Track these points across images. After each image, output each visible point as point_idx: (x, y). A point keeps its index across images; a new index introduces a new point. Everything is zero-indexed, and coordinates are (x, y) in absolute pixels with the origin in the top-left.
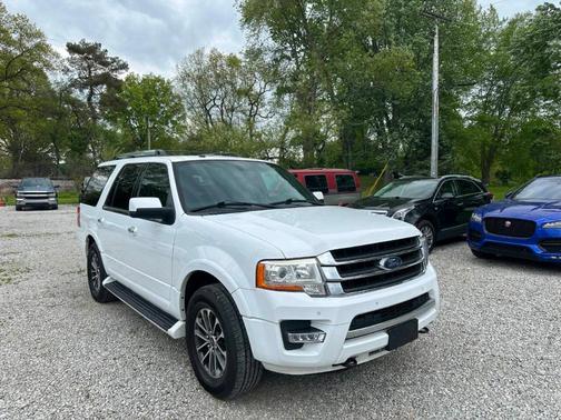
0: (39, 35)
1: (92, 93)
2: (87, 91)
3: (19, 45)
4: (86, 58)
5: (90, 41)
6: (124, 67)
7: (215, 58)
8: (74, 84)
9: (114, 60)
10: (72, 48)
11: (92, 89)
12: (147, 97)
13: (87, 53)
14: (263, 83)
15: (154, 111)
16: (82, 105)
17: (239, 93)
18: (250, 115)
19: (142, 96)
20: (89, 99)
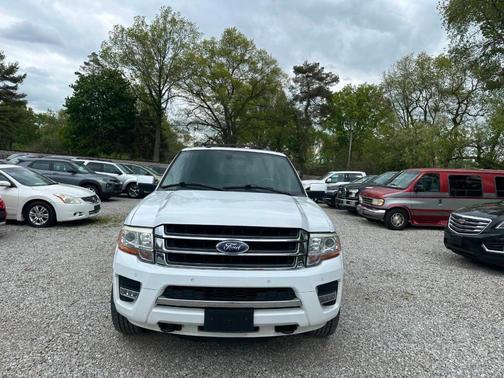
0: (274, 62)
1: (308, 105)
2: (305, 103)
3: (262, 71)
4: (308, 76)
5: (311, 62)
6: (336, 80)
7: (423, 62)
8: (296, 98)
9: (328, 75)
10: (298, 70)
11: (309, 102)
12: (360, 104)
13: (308, 72)
14: (475, 82)
15: (364, 116)
16: (300, 114)
17: (443, 93)
18: (457, 115)
19: (355, 104)
20: (306, 109)
